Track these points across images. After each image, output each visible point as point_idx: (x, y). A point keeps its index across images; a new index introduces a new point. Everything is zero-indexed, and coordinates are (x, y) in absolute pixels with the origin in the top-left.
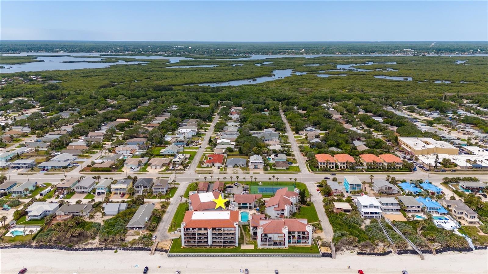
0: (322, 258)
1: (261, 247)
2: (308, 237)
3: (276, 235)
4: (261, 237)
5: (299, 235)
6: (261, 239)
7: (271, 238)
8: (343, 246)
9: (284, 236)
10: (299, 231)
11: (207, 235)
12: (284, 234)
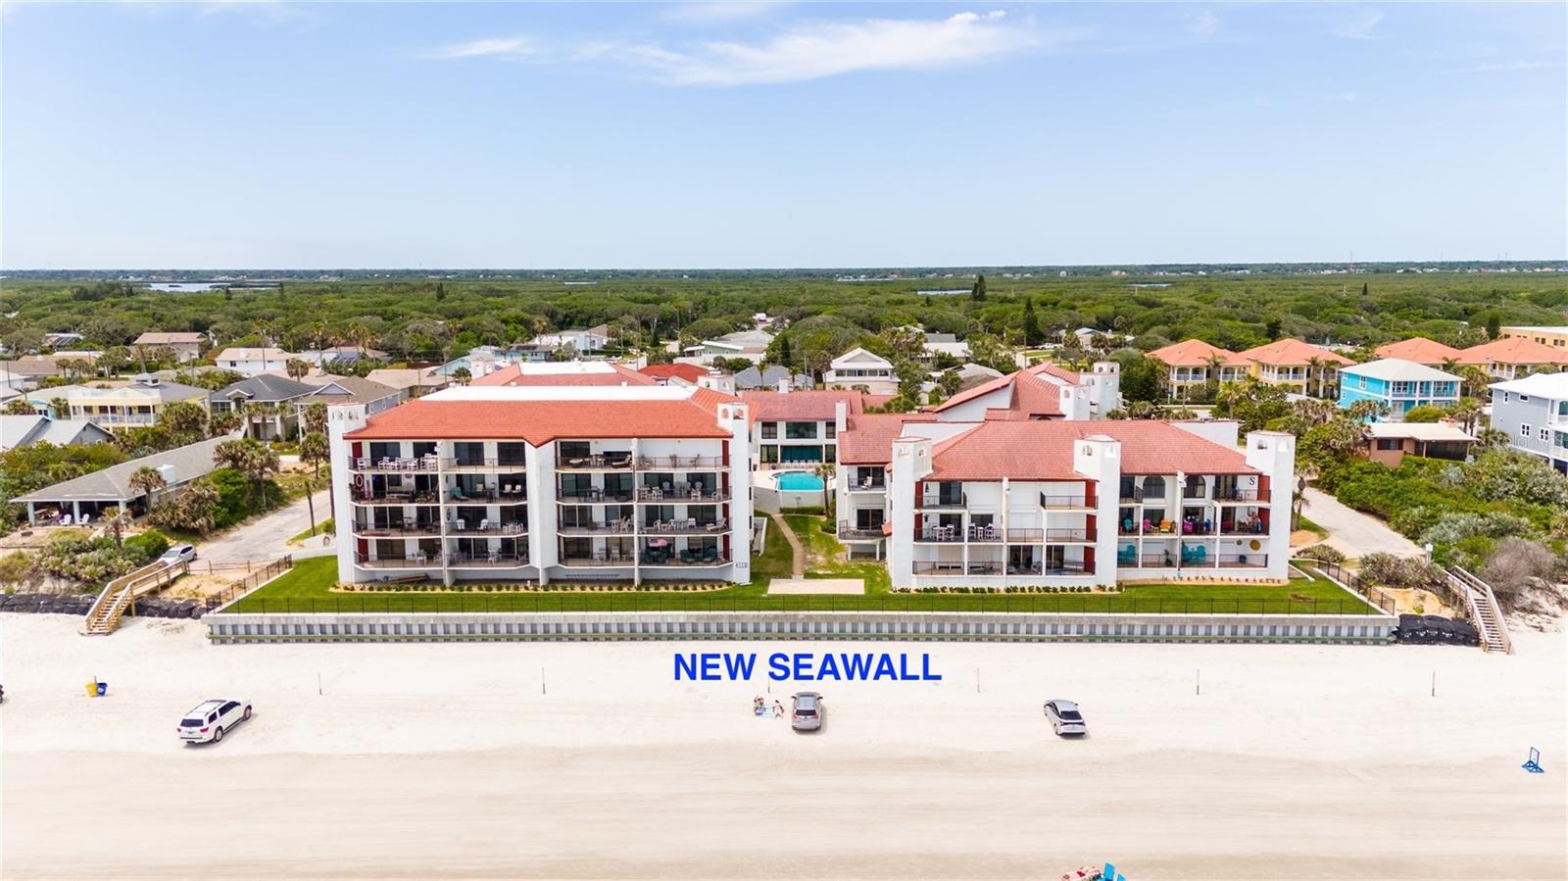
0: (1401, 648)
1: (915, 583)
2: (1264, 513)
3: (1029, 493)
4: (919, 503)
5: (1193, 502)
6: (919, 519)
7: (989, 518)
8: (1533, 587)
9: (1091, 500)
10: (1195, 470)
11: (523, 495)
12: (1090, 485)
